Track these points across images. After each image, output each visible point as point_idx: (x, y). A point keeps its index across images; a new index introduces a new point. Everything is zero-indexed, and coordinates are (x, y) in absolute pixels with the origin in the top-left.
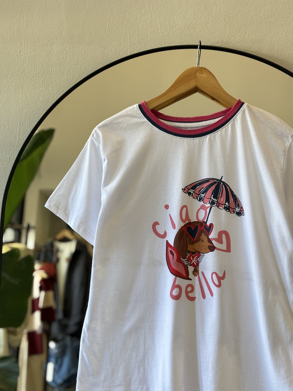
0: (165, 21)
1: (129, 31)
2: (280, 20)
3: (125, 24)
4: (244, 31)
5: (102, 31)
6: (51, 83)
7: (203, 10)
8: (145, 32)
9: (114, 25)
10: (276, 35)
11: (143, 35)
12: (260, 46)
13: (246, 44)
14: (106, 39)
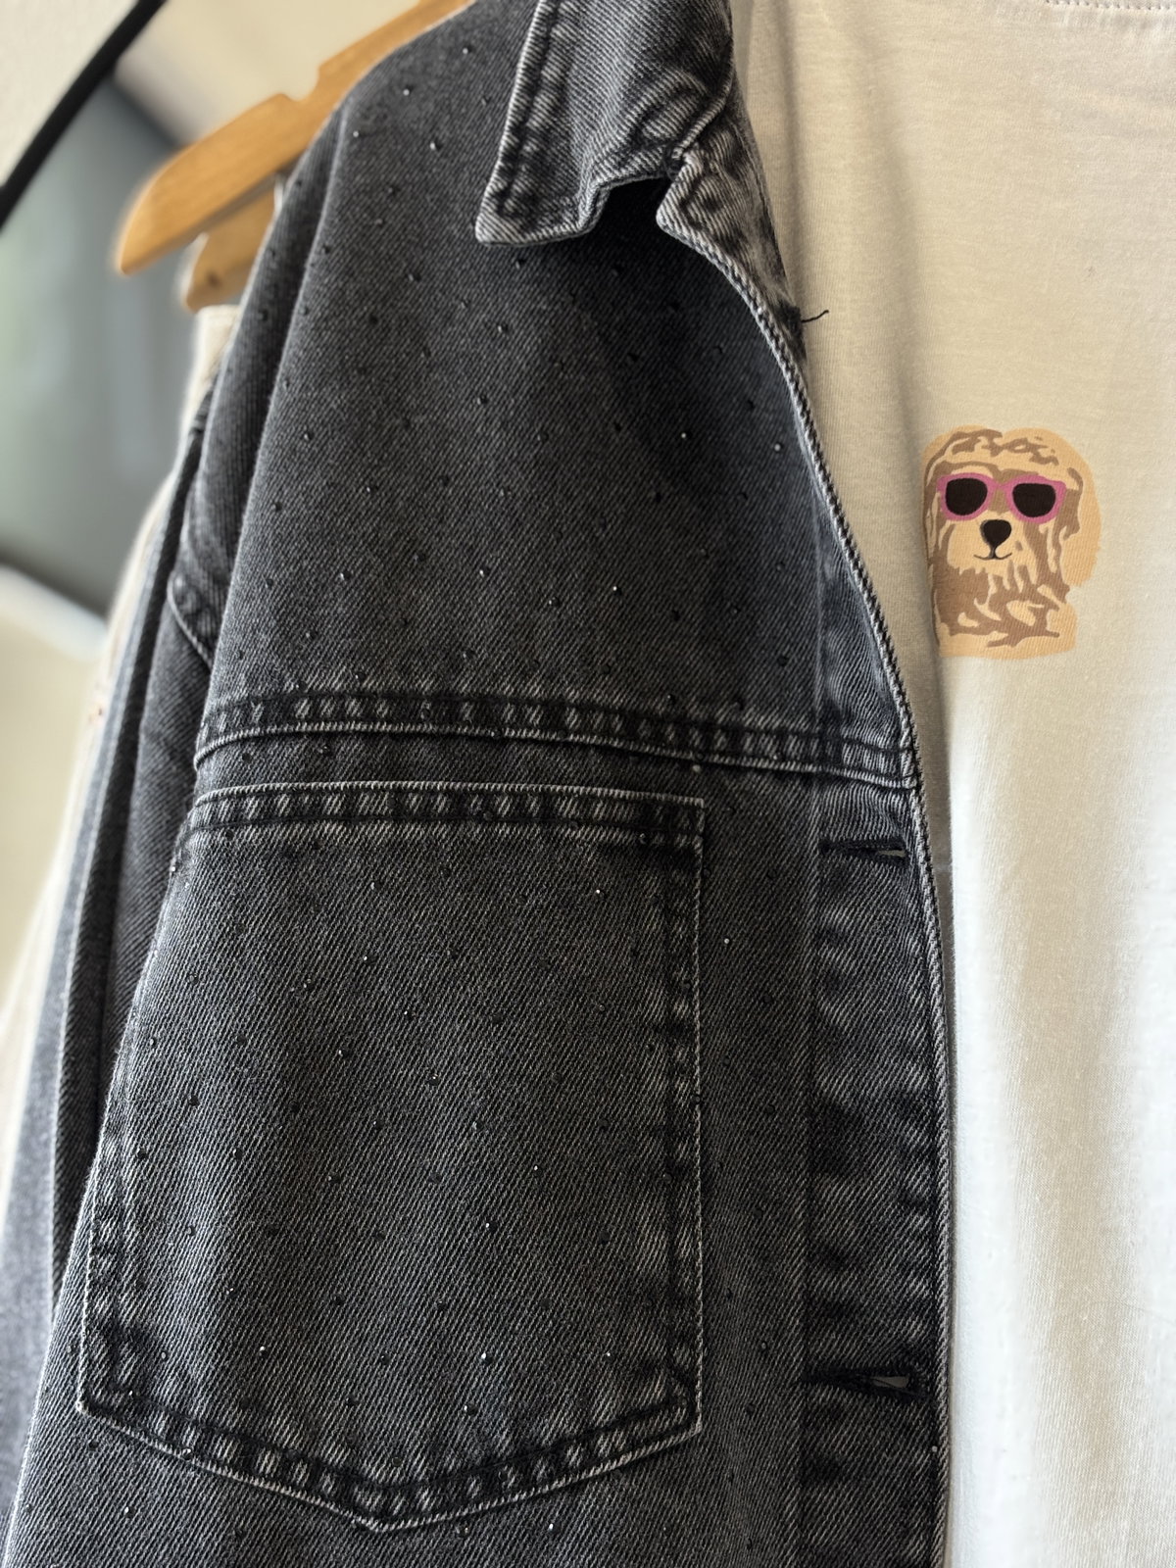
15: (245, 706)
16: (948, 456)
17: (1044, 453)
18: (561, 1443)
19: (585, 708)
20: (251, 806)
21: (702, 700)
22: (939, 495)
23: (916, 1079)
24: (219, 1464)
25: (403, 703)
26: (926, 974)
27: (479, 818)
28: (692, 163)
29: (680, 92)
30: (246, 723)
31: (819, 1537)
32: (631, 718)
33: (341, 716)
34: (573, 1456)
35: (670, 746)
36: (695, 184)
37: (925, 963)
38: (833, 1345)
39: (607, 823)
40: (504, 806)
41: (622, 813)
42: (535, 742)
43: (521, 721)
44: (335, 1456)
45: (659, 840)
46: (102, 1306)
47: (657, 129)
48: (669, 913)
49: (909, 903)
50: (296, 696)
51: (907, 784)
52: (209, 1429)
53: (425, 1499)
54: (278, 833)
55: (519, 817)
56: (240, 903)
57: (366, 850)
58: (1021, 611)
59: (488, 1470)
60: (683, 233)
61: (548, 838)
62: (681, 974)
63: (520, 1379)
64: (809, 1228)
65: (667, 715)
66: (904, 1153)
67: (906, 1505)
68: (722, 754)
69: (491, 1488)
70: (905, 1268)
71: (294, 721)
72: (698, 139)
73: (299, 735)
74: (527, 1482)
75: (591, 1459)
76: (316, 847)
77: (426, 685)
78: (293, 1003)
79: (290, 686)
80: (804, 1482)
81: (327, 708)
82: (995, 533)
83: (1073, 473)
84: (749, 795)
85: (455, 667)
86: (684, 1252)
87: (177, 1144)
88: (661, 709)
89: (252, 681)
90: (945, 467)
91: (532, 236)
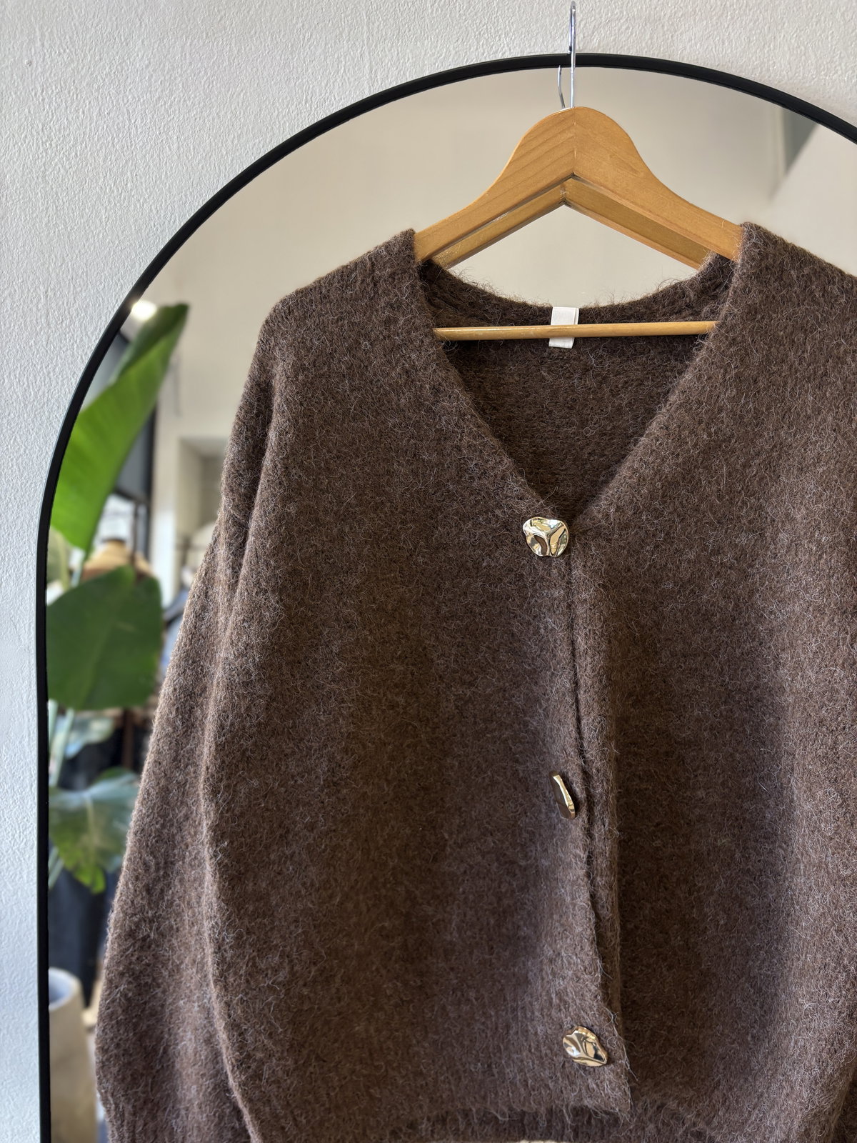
6: (130, 164)
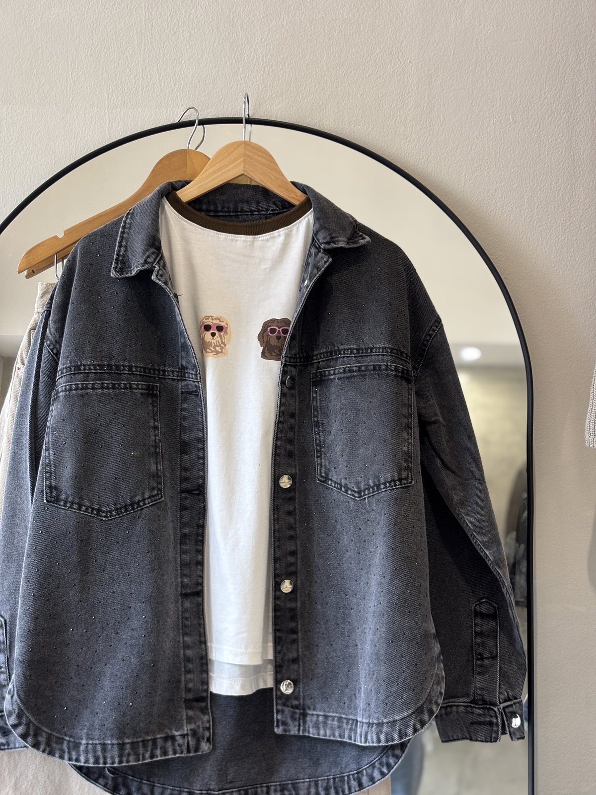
0: (166, 68)
1: (106, 85)
2: (352, 73)
3: (100, 73)
4: (295, 90)
5: (61, 83)
7: (228, 52)
8: (132, 87)
9: (81, 73)
10: (346, 98)
11: (130, 92)
12: (321, 114)
13: (298, 110)
14: (68, 97)
15: (70, 367)
16: (204, 320)
17: (221, 320)
18: (139, 501)
19: (136, 367)
20: (74, 387)
21: (158, 365)
22: (203, 327)
23: (201, 435)
24: (75, 509)
25: (101, 366)
26: (202, 415)
27: (118, 388)
28: (157, 268)
29: (153, 253)
30: (70, 370)
31: (184, 520)
32: (145, 369)
33: (90, 369)
34: (141, 504)
35: (152, 374)
36: (158, 271)
37: (202, 413)
38: (186, 485)
39: (141, 389)
40: (122, 386)
41: (144, 387)
42: (127, 373)
43: (124, 370)
44: (96, 507)
45: (151, 392)
46: (48, 483)
47: (150, 260)
48: (153, 406)
49: (199, 402)
50: (81, 365)
51: (199, 380)
52: (72, 503)
53: (114, 513)
54: (79, 392)
55: (125, 388)
56: (73, 405)
57: (97, 395)
58: (218, 349)
59: (126, 507)
60: (157, 281)
61: (131, 391)
62: (156, 417)
63: (131, 490)
64: (180, 464)
65: (151, 368)
66: (198, 449)
67: (199, 514)
68: (162, 375)
69: (126, 510)
70: (199, 470)
71: (81, 370)
72: (158, 262)
73: (82, 373)
74: (133, 509)
75: (145, 504)
76: (87, 394)
77: (106, 363)
78: (84, 424)
79: (79, 363)
80: (181, 511)
81: (87, 368)
82: (213, 335)
83: (226, 324)
84: (167, 383)
85: (111, 359)
86: (159, 468)
87: (62, 451)
88: (150, 367)
89: (71, 362)
90: (203, 323)
91: (122, 276)
